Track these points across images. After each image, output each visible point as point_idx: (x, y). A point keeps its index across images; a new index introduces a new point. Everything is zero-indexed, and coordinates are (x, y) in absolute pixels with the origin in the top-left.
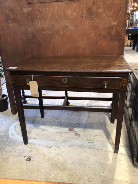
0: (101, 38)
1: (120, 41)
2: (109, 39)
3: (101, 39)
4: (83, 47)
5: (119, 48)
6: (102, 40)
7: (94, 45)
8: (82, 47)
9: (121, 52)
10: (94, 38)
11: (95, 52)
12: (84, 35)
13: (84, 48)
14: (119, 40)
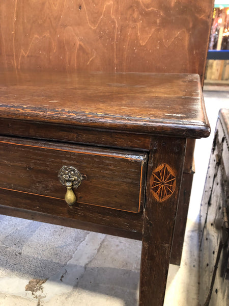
0: (136, 15)
1: (194, 27)
2: (158, 21)
3: (135, 21)
4: (80, 45)
5: (191, 50)
6: (139, 25)
7: (113, 40)
8: (78, 43)
9: (197, 67)
10: (113, 17)
11: (115, 62)
12: (84, 6)
13: (83, 46)
14: (191, 25)
